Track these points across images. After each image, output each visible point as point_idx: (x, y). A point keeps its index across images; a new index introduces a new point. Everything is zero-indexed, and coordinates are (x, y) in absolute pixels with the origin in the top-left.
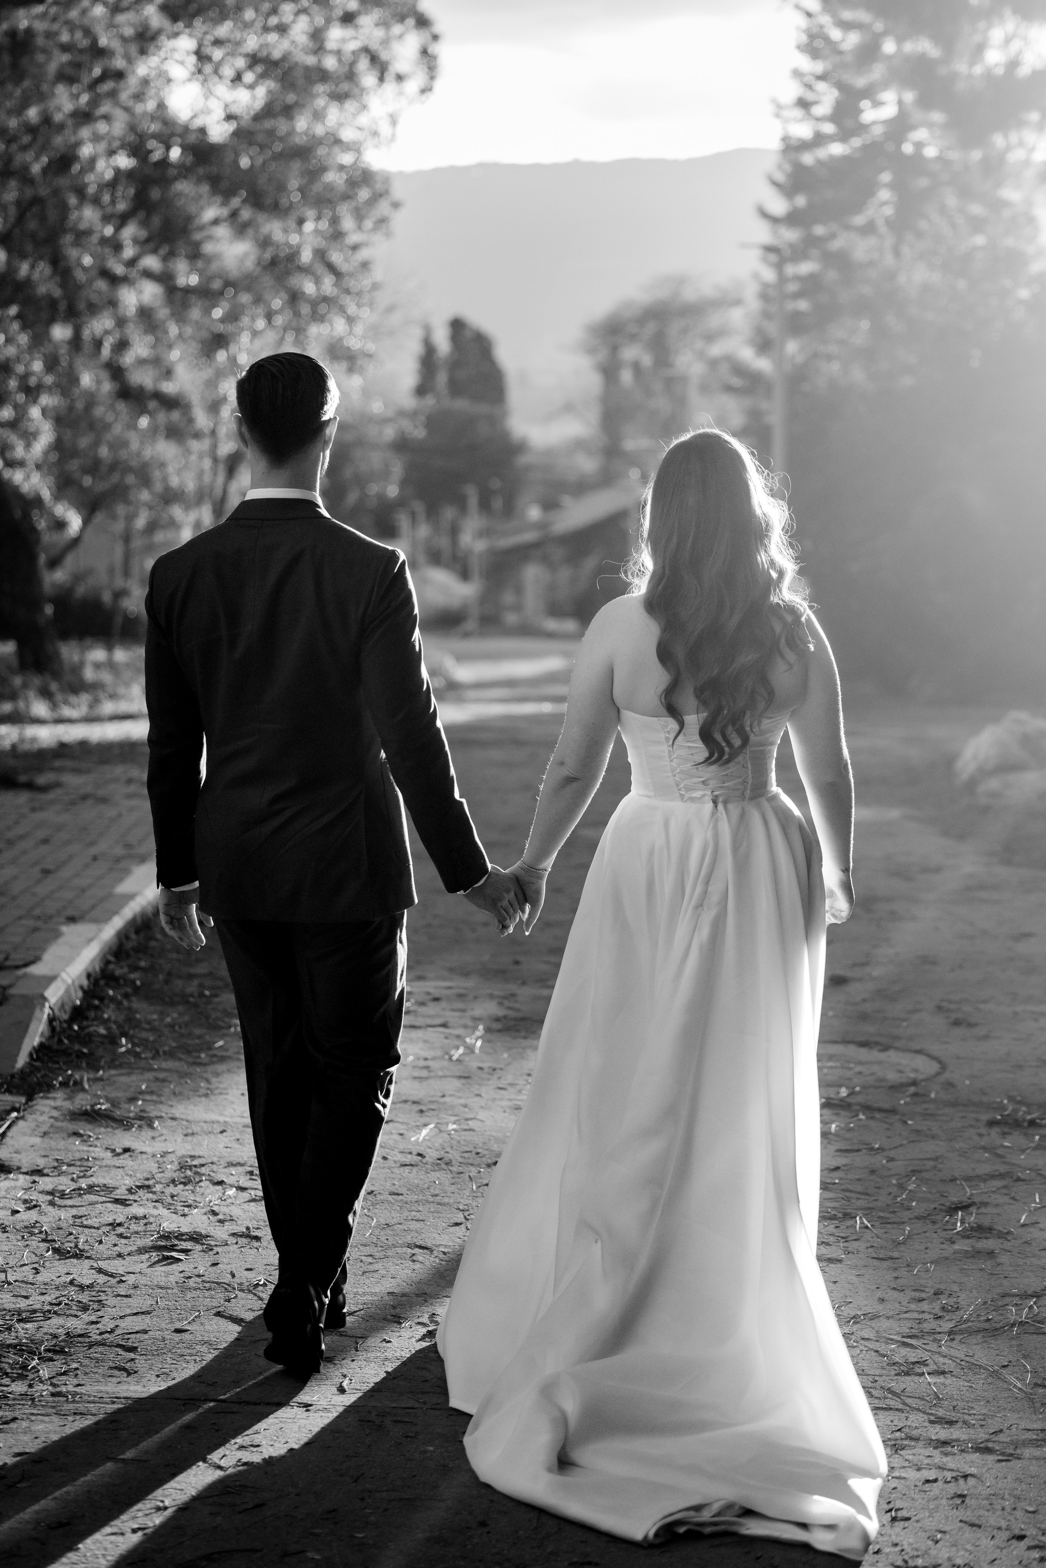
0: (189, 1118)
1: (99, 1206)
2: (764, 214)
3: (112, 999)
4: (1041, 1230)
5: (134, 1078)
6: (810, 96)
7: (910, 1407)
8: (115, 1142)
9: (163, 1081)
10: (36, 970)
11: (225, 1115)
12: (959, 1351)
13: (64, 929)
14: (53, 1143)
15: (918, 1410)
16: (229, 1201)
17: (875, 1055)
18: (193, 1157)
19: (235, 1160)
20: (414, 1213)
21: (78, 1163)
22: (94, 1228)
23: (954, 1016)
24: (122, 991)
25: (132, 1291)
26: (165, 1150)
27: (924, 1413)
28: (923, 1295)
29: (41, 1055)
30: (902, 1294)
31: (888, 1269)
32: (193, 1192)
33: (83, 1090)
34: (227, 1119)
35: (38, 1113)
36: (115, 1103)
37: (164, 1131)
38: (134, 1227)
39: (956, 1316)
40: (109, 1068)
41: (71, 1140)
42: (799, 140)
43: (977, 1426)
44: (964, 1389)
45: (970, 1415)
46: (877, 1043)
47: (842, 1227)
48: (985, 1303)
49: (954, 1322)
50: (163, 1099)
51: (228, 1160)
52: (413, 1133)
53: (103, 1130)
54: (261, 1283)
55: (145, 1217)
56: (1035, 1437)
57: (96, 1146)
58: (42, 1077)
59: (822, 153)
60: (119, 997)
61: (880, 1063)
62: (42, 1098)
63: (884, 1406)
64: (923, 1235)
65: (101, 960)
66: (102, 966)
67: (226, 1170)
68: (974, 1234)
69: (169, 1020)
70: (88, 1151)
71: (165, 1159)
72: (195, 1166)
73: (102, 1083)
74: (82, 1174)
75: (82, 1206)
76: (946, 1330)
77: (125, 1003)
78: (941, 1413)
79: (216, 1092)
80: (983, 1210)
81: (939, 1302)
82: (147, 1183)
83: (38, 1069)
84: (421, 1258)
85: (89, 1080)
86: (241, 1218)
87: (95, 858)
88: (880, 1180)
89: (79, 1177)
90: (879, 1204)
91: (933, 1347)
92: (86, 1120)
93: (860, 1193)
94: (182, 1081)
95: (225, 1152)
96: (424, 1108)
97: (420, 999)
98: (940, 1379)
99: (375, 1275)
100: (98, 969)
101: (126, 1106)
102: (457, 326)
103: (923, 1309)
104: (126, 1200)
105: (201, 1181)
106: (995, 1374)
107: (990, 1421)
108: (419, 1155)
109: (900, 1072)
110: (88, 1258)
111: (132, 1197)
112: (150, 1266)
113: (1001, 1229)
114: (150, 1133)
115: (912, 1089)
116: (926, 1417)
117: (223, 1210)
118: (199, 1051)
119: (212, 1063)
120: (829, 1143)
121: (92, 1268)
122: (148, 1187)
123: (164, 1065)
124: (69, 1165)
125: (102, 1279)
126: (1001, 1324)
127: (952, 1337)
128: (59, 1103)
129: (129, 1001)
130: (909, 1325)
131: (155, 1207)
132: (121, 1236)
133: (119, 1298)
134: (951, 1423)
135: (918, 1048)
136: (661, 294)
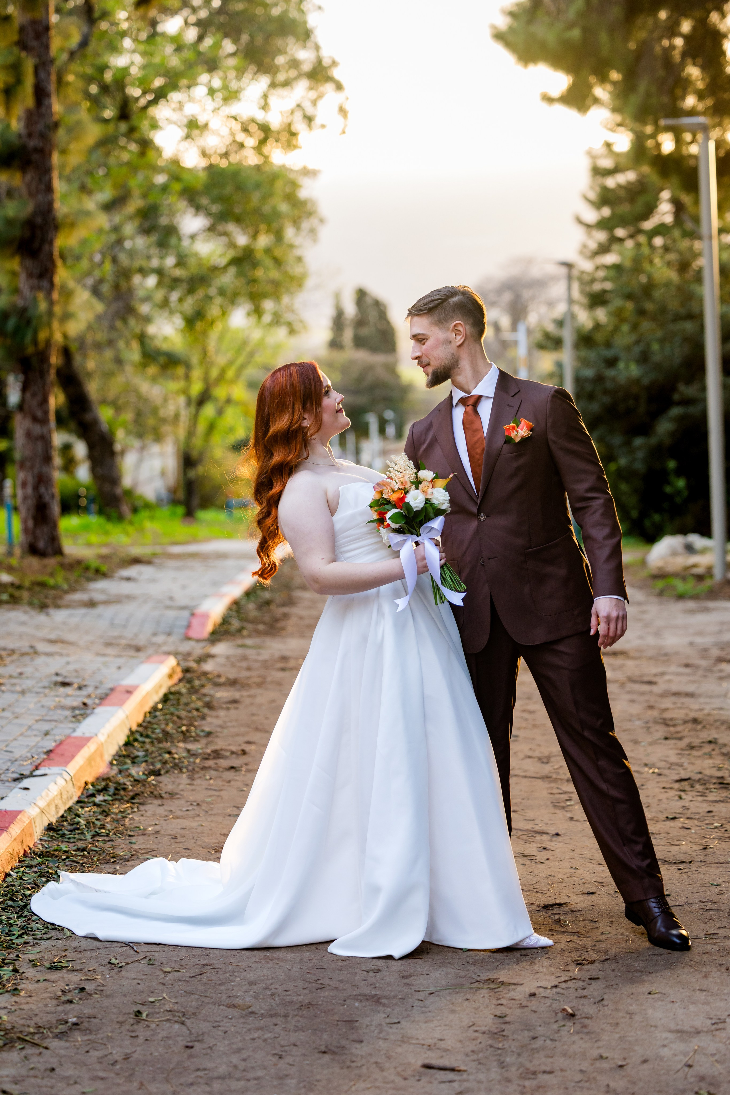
102: (361, 295)
136: (515, 271)
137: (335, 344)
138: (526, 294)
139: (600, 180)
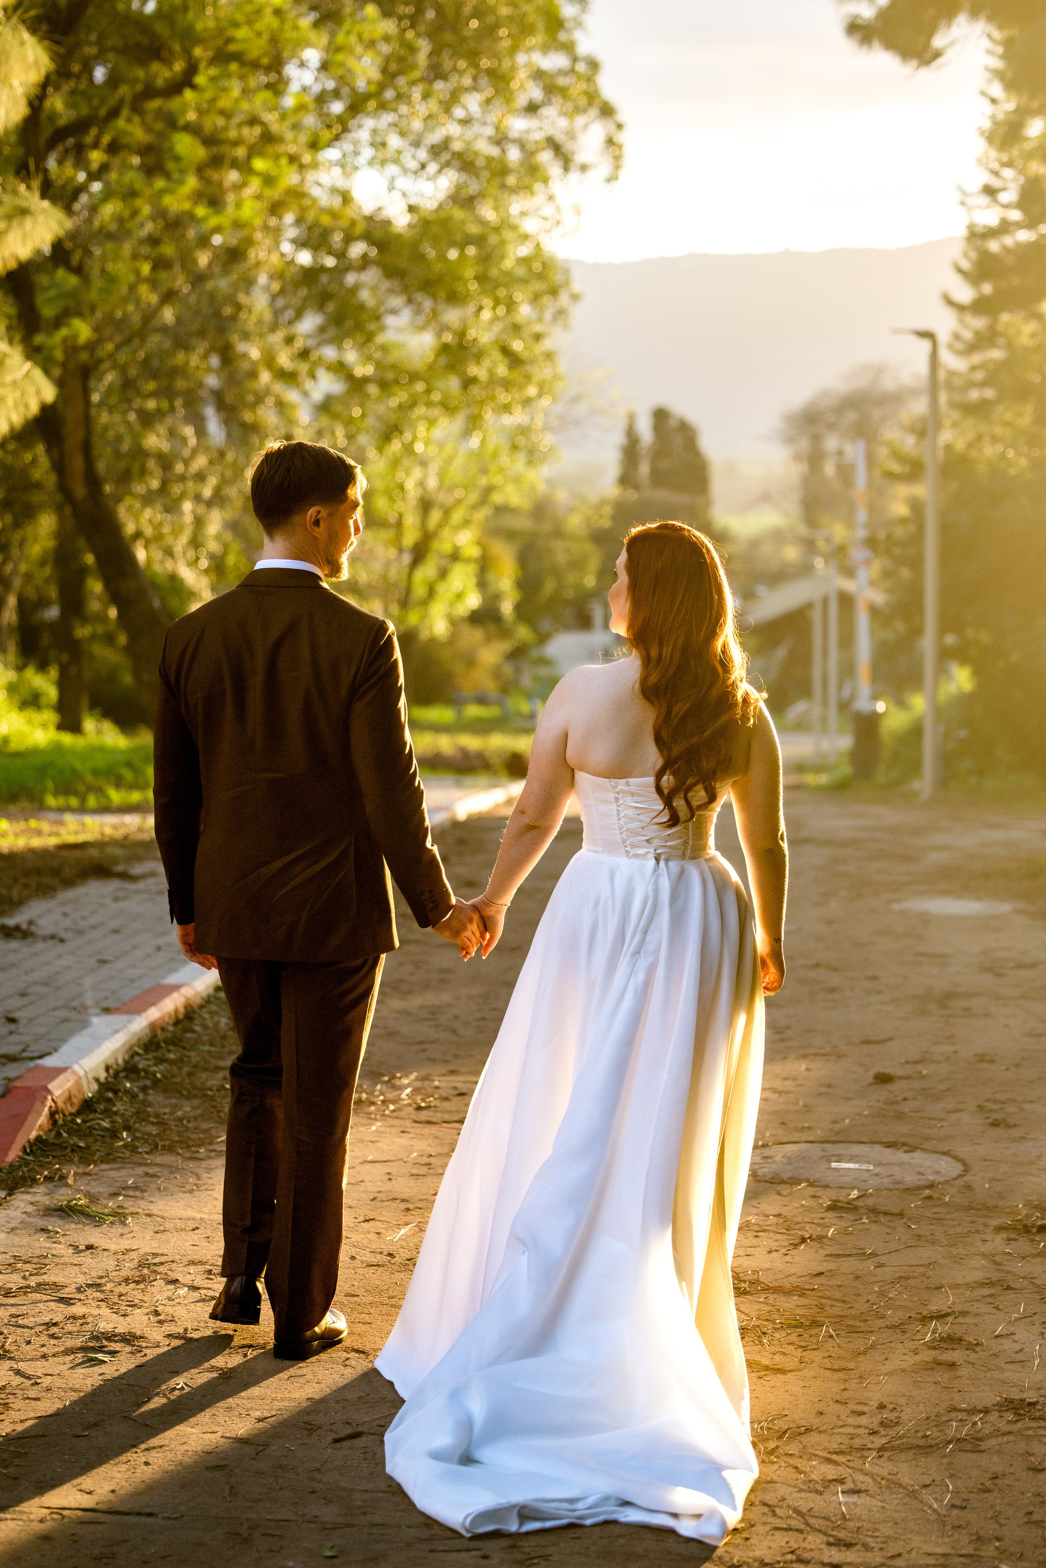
0: (165, 1214)
1: (41, 1305)
2: (949, 302)
3: (127, 1092)
4: (1014, 1341)
5: (124, 1172)
6: (996, 183)
7: (811, 1527)
8: (81, 1239)
9: (153, 1176)
10: (49, 1062)
11: (204, 1213)
12: (884, 1468)
13: (95, 1020)
14: (17, 1239)
15: (820, 1531)
16: (177, 1301)
17: (900, 1156)
18: (155, 1255)
19: (196, 1257)
20: (364, 1315)
21: (36, 1260)
22: (28, 1327)
23: (994, 1116)
24: (141, 1084)
25: (43, 1394)
26: (128, 1248)
27: (825, 1534)
28: (865, 1409)
29: (34, 1148)
30: (843, 1408)
31: (838, 1381)
32: (143, 1291)
33: (67, 1185)
34: (204, 1216)
35: (13, 1208)
36: (93, 1198)
37: (136, 1228)
38: (69, 1327)
39: (892, 1432)
40: (102, 1162)
41: (37, 1236)
42: (985, 227)
43: (876, 1549)
44: (875, 1509)
45: (872, 1537)
46: (904, 1144)
47: (805, 1335)
48: (928, 1418)
49: (888, 1438)
50: (145, 1194)
51: (190, 1258)
52: (391, 1232)
53: (73, 1226)
54: (179, 1387)
55: (84, 1317)
56: (933, 1562)
57: (60, 1243)
58: (28, 1171)
59: (1009, 241)
60: (136, 1089)
61: (901, 1164)
62: (22, 1193)
63: (785, 1526)
64: (888, 1345)
65: (127, 1052)
66: (127, 1057)
67: (185, 1269)
68: (942, 1345)
69: (179, 1113)
70: (49, 1248)
71: (126, 1257)
72: (155, 1264)
73: (89, 1178)
74: (35, 1272)
75: (24, 1305)
76: (878, 1446)
77: (141, 1096)
78: (841, 1535)
79: (203, 1188)
80: (961, 1320)
81: (880, 1416)
82: (99, 1281)
83: (27, 1164)
84: (353, 1363)
85: (75, 1174)
86: (183, 1319)
87: (159, 949)
88: (861, 1286)
89: (31, 1275)
90: (853, 1312)
91: (858, 1463)
92: (59, 1216)
93: (836, 1300)
94: (172, 1176)
95: (190, 1250)
96: (411, 1206)
97: (444, 1094)
98: (854, 1499)
99: (301, 1380)
100: (120, 1062)
101: (105, 1202)
102: (661, 416)
103: (861, 1424)
104: (71, 1299)
105: (155, 1280)
106: (913, 1494)
107: (891, 1544)
108: (390, 1255)
109: (919, 1173)
110: (11, 1358)
111: (78, 1296)
112: (71, 1368)
113: (971, 1340)
114: (120, 1229)
115: (927, 1192)
116: (825, 1539)
117: (166, 1310)
118: (199, 1146)
119: (209, 1158)
120: (821, 1247)
121: (11, 1369)
122: (99, 1285)
123: (158, 1160)
124: (26, 1262)
125: (19, 1380)
126: (938, 1441)
127: (881, 1454)
128: (38, 1198)
129: (146, 1094)
130: (840, 1440)
131: (98, 1307)
132: (52, 1336)
133: (27, 1401)
134: (849, 1545)
135: (946, 1149)
136: (860, 383)
137: (626, 480)
138: (876, 414)
139: (979, 243)
